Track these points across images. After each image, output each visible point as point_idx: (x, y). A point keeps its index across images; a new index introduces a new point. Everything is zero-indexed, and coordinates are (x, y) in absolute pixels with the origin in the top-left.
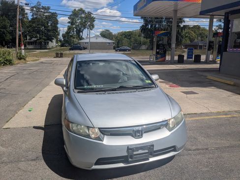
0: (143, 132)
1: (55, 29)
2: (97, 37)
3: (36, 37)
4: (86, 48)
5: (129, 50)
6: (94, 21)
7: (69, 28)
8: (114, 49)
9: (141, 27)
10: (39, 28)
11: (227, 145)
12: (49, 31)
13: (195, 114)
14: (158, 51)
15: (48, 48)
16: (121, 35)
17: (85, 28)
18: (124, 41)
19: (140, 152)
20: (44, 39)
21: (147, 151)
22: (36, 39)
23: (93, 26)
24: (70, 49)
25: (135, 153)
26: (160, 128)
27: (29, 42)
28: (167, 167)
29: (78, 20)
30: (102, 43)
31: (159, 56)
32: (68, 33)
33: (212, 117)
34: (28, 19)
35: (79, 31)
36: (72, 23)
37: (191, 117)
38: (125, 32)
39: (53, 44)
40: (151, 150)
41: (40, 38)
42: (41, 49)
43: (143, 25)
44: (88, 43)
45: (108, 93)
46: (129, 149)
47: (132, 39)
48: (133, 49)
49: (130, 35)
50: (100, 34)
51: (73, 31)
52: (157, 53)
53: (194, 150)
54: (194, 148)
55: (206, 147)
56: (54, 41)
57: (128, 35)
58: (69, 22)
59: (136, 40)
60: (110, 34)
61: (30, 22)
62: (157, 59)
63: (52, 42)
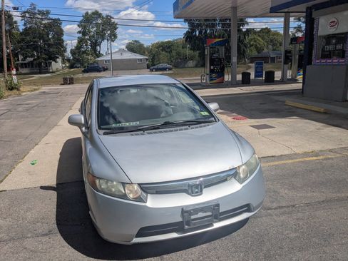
0: (203, 187)
1: (60, 43)
2: (121, 51)
3: (33, 56)
4: (107, 69)
5: (170, 69)
6: (116, 29)
7: (80, 41)
8: (148, 68)
9: (186, 34)
10: (36, 42)
11: (322, 200)
12: (50, 45)
13: (272, 156)
14: (212, 68)
15: (51, 71)
16: (157, 48)
17: (103, 40)
18: (161, 56)
19: (200, 215)
20: (45, 59)
21: (210, 214)
22: (32, 59)
23: (115, 36)
24: (85, 72)
25: (193, 217)
26: (226, 180)
27: (22, 64)
28: (238, 235)
29: (93, 28)
30: (130, 60)
31: (214, 75)
32: (78, 47)
33: (297, 160)
34: (18, 30)
35: (95, 45)
36: (84, 33)
37: (267, 162)
38: (162, 43)
39: (58, 65)
40: (215, 211)
41: (38, 57)
42: (40, 73)
43: (188, 32)
44: (109, 61)
45: (148, 133)
46: (185, 212)
47: (174, 53)
48: (176, 67)
49: (169, 47)
50: (127, 47)
51: (86, 45)
52: (212, 71)
53: (275, 209)
54: (275, 205)
55: (292, 204)
56: (59, 60)
57: (166, 47)
58: (79, 32)
59: (179, 54)
60: (141, 46)
61: (21, 34)
62: (212, 80)
63: (56, 62)
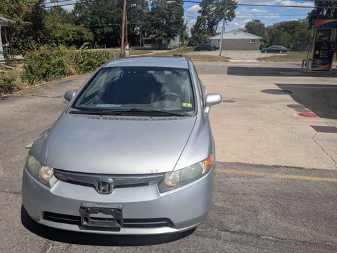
1: (179, 22)
2: (235, 32)
3: (154, 33)
4: (218, 48)
5: (284, 51)
6: (235, 8)
7: (199, 20)
8: (260, 49)
10: (159, 20)
12: (170, 24)
13: (299, 168)
15: (169, 47)
16: (279, 28)
17: (220, 19)
18: (282, 37)
19: (100, 215)
20: (165, 37)
22: (154, 36)
23: (233, 16)
24: (196, 50)
25: (91, 215)
27: (146, 40)
29: (212, 7)
30: (243, 40)
31: (318, 61)
32: (196, 27)
33: (329, 180)
34: (148, 9)
35: (213, 24)
36: (203, 12)
38: (286, 23)
39: (176, 42)
40: (117, 215)
41: (160, 35)
42: (159, 49)
47: (297, 34)
48: (294, 49)
49: (293, 28)
50: (246, 27)
51: (204, 24)
56: (177, 38)
57: (290, 27)
58: (200, 12)
59: (302, 35)
60: (261, 26)
61: (150, 13)
62: (315, 67)
63: (174, 40)
